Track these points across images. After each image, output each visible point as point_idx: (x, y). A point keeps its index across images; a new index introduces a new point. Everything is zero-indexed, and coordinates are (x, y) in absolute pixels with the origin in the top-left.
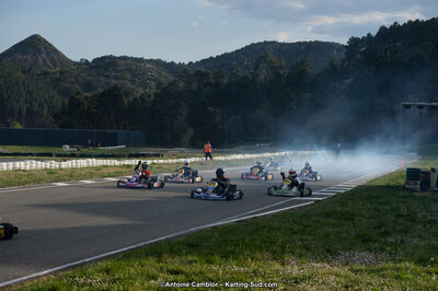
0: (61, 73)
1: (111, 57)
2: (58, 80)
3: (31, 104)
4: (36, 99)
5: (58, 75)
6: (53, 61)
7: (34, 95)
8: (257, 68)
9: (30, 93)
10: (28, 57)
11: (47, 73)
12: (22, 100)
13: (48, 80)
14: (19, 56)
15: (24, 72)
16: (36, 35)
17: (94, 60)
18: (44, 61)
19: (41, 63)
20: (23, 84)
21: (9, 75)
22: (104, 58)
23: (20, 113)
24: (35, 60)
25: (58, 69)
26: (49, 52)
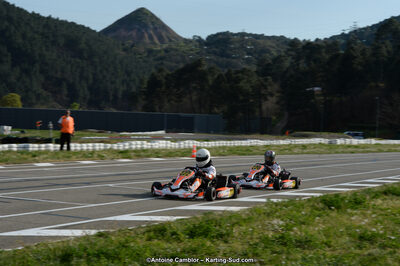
0: (166, 51)
1: (226, 34)
2: (162, 58)
3: (128, 84)
4: (133, 81)
5: (163, 53)
6: (161, 39)
7: (133, 76)
10: (134, 33)
11: (150, 52)
12: (118, 81)
13: (152, 59)
14: (123, 33)
15: (125, 50)
16: (143, 9)
17: (209, 37)
18: (151, 37)
19: (147, 40)
22: (218, 34)
24: (141, 37)
25: (165, 46)
26: (156, 28)
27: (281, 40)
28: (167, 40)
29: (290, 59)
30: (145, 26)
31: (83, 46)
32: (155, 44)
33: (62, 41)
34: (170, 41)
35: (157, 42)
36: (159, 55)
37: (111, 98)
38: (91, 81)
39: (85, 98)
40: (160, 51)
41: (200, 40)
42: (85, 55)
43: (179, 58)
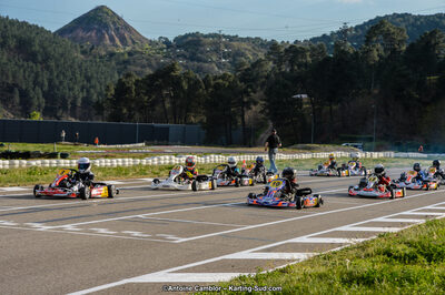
0: (130, 54)
1: (196, 35)
2: (126, 62)
3: (88, 91)
4: (94, 87)
5: (126, 56)
6: (123, 40)
7: (93, 82)
8: (368, 41)
9: (88, 79)
10: (93, 34)
11: (112, 55)
12: (77, 88)
13: (113, 63)
14: (81, 33)
15: (84, 53)
17: (176, 39)
18: (112, 39)
19: (108, 42)
21: (62, 55)
22: (186, 36)
23: (74, 104)
24: (101, 38)
25: (128, 49)
26: (117, 29)
27: (257, 43)
28: (130, 41)
29: (271, 63)
30: (106, 27)
31: (37, 48)
32: (117, 46)
33: (12, 43)
34: (134, 42)
35: (118, 43)
36: (121, 58)
37: (69, 106)
38: (46, 88)
39: (39, 106)
40: (123, 54)
41: (167, 42)
42: (40, 58)
43: (145, 62)
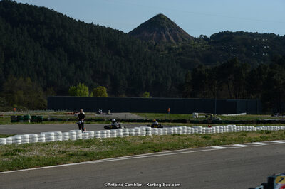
0: (183, 48)
1: (227, 33)
2: (179, 54)
6: (176, 39)
7: (160, 69)
9: (156, 67)
11: (170, 49)
12: (149, 73)
14: (146, 34)
15: (150, 48)
17: (212, 36)
18: (168, 38)
19: (165, 40)
20: (150, 58)
21: (137, 51)
22: (221, 34)
24: (161, 37)
26: (171, 30)
30: (163, 29)
34: (183, 40)
35: (173, 40)
